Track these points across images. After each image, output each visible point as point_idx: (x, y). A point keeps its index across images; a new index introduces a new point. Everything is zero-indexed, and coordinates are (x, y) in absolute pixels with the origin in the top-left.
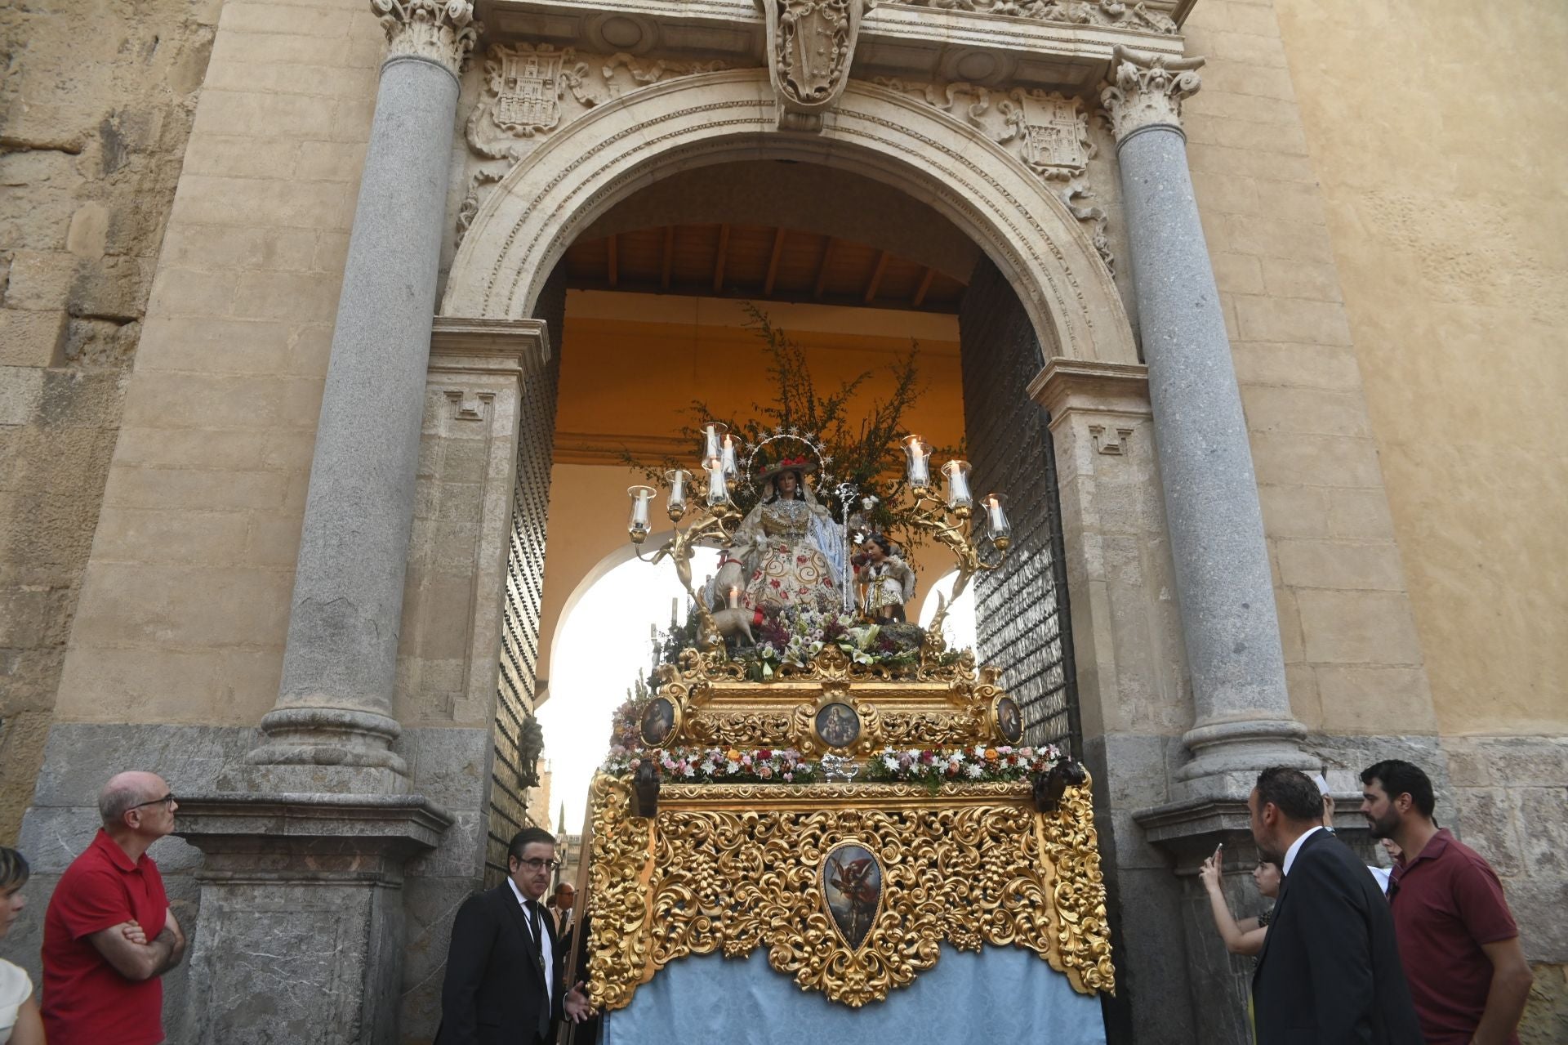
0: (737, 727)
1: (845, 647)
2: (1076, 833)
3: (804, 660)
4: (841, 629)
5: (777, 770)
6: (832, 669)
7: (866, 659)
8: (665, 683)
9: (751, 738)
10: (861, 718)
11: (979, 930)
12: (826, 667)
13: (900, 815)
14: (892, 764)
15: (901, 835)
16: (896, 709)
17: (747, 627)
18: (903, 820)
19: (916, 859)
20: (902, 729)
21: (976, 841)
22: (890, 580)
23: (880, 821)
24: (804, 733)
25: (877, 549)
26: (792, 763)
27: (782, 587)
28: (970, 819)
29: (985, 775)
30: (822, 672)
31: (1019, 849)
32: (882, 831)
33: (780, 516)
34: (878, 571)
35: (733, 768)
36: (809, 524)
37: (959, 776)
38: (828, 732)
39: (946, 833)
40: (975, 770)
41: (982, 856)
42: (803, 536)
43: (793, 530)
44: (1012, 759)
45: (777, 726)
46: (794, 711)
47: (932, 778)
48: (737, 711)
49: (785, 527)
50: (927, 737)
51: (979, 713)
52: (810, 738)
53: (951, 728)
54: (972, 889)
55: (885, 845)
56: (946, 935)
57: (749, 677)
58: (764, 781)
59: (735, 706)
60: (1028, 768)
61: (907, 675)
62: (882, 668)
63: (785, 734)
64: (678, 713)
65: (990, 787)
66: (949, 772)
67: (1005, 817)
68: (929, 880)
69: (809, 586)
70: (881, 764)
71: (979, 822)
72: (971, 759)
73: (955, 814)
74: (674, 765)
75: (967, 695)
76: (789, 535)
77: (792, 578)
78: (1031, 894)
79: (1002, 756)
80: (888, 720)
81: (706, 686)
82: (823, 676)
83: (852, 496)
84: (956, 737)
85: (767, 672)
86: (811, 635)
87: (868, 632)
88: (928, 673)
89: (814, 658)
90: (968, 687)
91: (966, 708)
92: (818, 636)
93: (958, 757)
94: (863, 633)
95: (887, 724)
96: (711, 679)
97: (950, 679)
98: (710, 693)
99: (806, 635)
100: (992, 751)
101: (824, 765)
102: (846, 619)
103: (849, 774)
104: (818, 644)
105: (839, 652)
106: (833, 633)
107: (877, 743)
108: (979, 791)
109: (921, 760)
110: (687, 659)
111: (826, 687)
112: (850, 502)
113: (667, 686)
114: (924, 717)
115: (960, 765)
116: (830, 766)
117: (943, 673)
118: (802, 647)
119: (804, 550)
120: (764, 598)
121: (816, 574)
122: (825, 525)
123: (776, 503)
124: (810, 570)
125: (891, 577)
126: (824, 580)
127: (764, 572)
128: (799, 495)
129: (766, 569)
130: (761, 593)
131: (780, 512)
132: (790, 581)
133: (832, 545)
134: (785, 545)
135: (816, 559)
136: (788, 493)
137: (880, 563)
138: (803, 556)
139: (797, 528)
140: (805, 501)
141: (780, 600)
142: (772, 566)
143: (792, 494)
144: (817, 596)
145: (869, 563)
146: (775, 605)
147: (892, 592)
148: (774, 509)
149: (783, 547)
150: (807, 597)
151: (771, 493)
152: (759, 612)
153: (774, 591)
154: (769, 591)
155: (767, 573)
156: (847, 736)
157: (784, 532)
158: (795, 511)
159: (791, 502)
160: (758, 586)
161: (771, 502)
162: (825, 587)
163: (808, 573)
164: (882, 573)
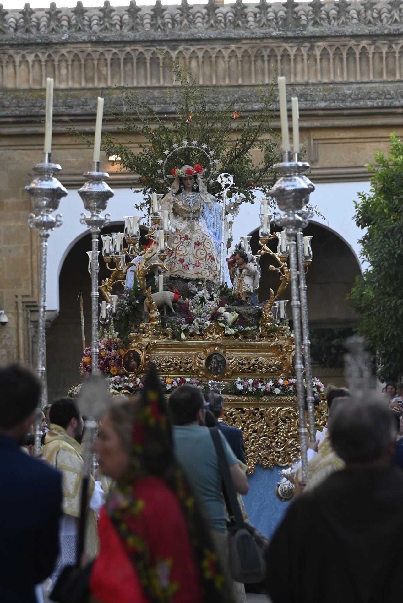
0: (168, 364)
1: (222, 325)
2: (321, 420)
3: (200, 330)
4: (220, 314)
6: (214, 334)
7: (232, 331)
8: (135, 342)
9: (175, 369)
10: (227, 361)
11: (273, 460)
12: (212, 333)
13: (242, 409)
14: (240, 387)
15: (242, 418)
16: (244, 355)
17: (170, 303)
18: (243, 412)
19: (248, 429)
20: (247, 366)
21: (275, 422)
22: (247, 277)
23: (233, 412)
24: (200, 367)
25: (241, 260)
27: (185, 263)
28: (273, 412)
29: (281, 393)
30: (210, 336)
31: (294, 426)
32: (233, 417)
33: (183, 205)
34: (241, 271)
35: (169, 387)
36: (201, 210)
37: (270, 393)
38: (211, 367)
39: (262, 418)
40: (277, 391)
41: (277, 428)
42: (197, 218)
43: (191, 216)
44: (295, 386)
45: (187, 363)
46: (196, 355)
47: (258, 394)
49: (187, 213)
50: (258, 370)
51: (284, 359)
52: (202, 370)
53: (270, 366)
54: (271, 442)
55: (235, 422)
56: (258, 461)
57: (174, 337)
59: (166, 353)
61: (251, 337)
62: (239, 334)
63: (191, 367)
64: (142, 358)
65: (283, 398)
66: (265, 391)
67: (290, 412)
68: (253, 438)
69: (200, 261)
70: (235, 387)
71: (277, 414)
72: (276, 385)
73: (267, 410)
75: (280, 350)
76: (189, 218)
77: (191, 257)
78: (297, 446)
79: (290, 384)
80: (240, 361)
81: (154, 343)
82: (210, 337)
83: (230, 185)
84: (272, 370)
85: (183, 336)
86: (204, 317)
87: (233, 318)
88: (261, 337)
89: (206, 329)
90: (280, 345)
91: (278, 356)
92: (208, 318)
93: (270, 384)
94: (231, 317)
95: (239, 363)
96: (155, 339)
97: (272, 340)
98: (156, 347)
99: (202, 317)
100: (287, 381)
101: (209, 385)
102: (222, 310)
103: (221, 390)
104: (208, 323)
105: (218, 326)
106: (215, 316)
107: (234, 373)
108: (278, 400)
109: (253, 385)
110: (144, 328)
111: (210, 346)
112: (228, 189)
113: (136, 344)
114: (257, 360)
115: (271, 388)
116: (212, 385)
117: (269, 337)
118: (199, 324)
119: (198, 237)
120: (175, 270)
121: (205, 254)
122: (211, 210)
123: (182, 194)
124: (202, 251)
125: (247, 276)
126: (210, 257)
127: (174, 252)
128: (195, 188)
129: (176, 250)
130: (173, 266)
131: (184, 201)
132: (190, 258)
133: (215, 224)
134: (187, 233)
135: (205, 243)
136: (189, 188)
137: (242, 267)
138: (198, 241)
139: (194, 213)
140: (199, 192)
141: (184, 270)
142: (180, 249)
143: (191, 189)
144: (205, 268)
145: (236, 265)
146: (182, 275)
147: (247, 285)
148: (180, 199)
149: (186, 236)
150: (200, 269)
151: (178, 187)
152: (176, 293)
153: (181, 265)
154: (178, 266)
155: (176, 253)
156: (220, 370)
157: (185, 215)
158: (193, 201)
159: (191, 194)
160: (172, 260)
161: (178, 193)
162: (210, 262)
163: (201, 253)
164: (243, 273)
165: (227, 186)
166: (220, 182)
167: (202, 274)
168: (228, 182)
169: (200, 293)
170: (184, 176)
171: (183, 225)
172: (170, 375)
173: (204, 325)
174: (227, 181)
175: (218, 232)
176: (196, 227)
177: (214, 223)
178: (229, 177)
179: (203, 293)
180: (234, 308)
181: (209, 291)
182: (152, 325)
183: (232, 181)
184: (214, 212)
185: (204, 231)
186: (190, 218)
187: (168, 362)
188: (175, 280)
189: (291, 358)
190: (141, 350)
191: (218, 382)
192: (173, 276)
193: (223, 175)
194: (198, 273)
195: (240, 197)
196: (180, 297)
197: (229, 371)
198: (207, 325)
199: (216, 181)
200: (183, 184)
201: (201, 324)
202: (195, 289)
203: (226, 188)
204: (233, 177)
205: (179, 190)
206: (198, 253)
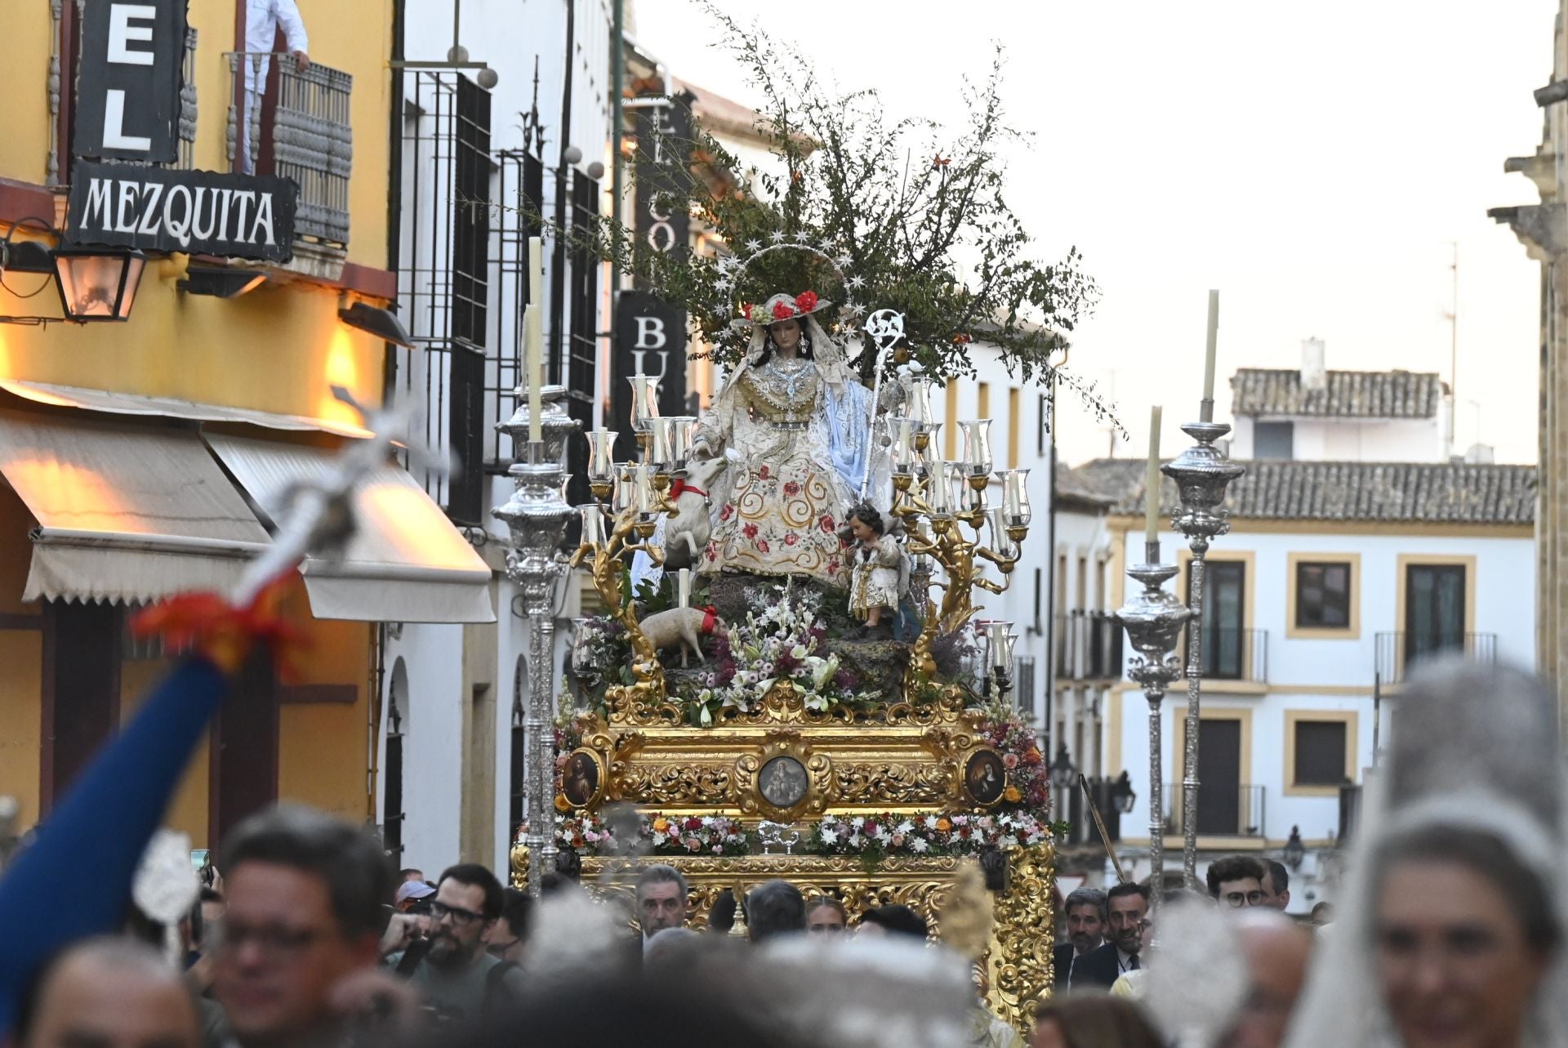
0: (670, 783)
1: (799, 688)
2: (1028, 913)
3: (750, 701)
4: (797, 663)
5: (706, 842)
6: (785, 709)
7: (821, 704)
8: (589, 733)
9: (685, 796)
10: (811, 773)
12: (778, 708)
13: (836, 890)
14: (829, 837)
16: (855, 758)
17: (693, 637)
20: (862, 786)
22: (880, 571)
24: (745, 791)
25: (863, 529)
26: (723, 834)
27: (760, 535)
28: (914, 896)
29: (931, 849)
30: (772, 713)
33: (772, 392)
34: (867, 556)
35: (659, 839)
36: (817, 402)
37: (903, 849)
38: (772, 790)
40: (920, 844)
42: (806, 424)
43: (791, 417)
44: (966, 831)
45: (716, 782)
46: (736, 760)
47: (872, 854)
48: (671, 760)
49: (779, 411)
50: (889, 795)
52: (752, 796)
53: (917, 785)
57: (685, 721)
58: (692, 853)
59: (670, 755)
60: (982, 841)
61: (874, 717)
62: (843, 709)
63: (723, 791)
64: (601, 772)
65: (935, 861)
66: (891, 845)
69: (797, 531)
70: (819, 834)
71: (923, 898)
72: (920, 831)
73: (897, 890)
74: (596, 837)
75: (943, 744)
76: (785, 424)
77: (775, 520)
79: (954, 828)
80: (843, 775)
81: (634, 735)
82: (774, 718)
83: (894, 338)
84: (923, 794)
85: (705, 716)
86: (758, 670)
87: (826, 669)
88: (901, 714)
89: (762, 699)
90: (943, 734)
91: (939, 760)
92: (766, 671)
93: (906, 827)
95: (842, 779)
96: (642, 724)
97: (926, 721)
98: (639, 742)
99: (753, 670)
100: (945, 821)
101: (761, 832)
102: (799, 651)
103: (789, 842)
104: (766, 683)
105: (792, 690)
106: (785, 666)
107: (828, 802)
108: (923, 866)
109: (862, 832)
110: (614, 700)
111: (771, 738)
112: (889, 348)
113: (591, 737)
114: (886, 771)
115: (906, 838)
116: (767, 833)
117: (919, 714)
118: (745, 687)
119: (794, 473)
120: (734, 553)
121: (810, 513)
122: (841, 403)
123: (769, 365)
124: (801, 505)
125: (882, 566)
126: (821, 520)
127: (735, 508)
128: (804, 350)
129: (739, 505)
130: (730, 544)
131: (772, 383)
132: (773, 524)
133: (852, 435)
134: (770, 463)
135: (812, 487)
136: (787, 350)
137: (868, 545)
138: (793, 483)
139: (798, 412)
140: (813, 359)
141: (756, 553)
142: (747, 502)
143: (793, 351)
144: (808, 549)
145: (857, 542)
146: (751, 565)
147: (880, 589)
148: (765, 377)
149: (765, 469)
150: (795, 551)
151: (762, 347)
152: (711, 613)
153: (748, 542)
154: (740, 542)
155: (739, 512)
156: (794, 795)
157: (776, 418)
158: (795, 381)
159: (791, 365)
160: (728, 530)
161: (760, 363)
162: (822, 533)
163: (799, 511)
164: (871, 561)
165: (887, 340)
166: (871, 332)
167: (799, 562)
168: (891, 332)
169: (771, 612)
170: (768, 322)
171: (767, 442)
172: (665, 812)
173: (758, 690)
174: (890, 327)
175: (857, 456)
176: (799, 449)
177: (849, 434)
178: (894, 320)
179: (780, 612)
181: (795, 604)
182: (638, 690)
183: (900, 326)
184: (849, 409)
185: (817, 456)
186: (788, 423)
187: (670, 779)
189: (963, 764)
190: (601, 753)
191: (783, 826)
192: (728, 570)
193: (880, 313)
194: (789, 560)
196: (717, 622)
197: (817, 798)
198: (763, 688)
199: (864, 328)
200: (774, 341)
201: (750, 686)
202: (762, 600)
203: (884, 344)
204: (904, 318)
205: (763, 356)
206: (793, 511)
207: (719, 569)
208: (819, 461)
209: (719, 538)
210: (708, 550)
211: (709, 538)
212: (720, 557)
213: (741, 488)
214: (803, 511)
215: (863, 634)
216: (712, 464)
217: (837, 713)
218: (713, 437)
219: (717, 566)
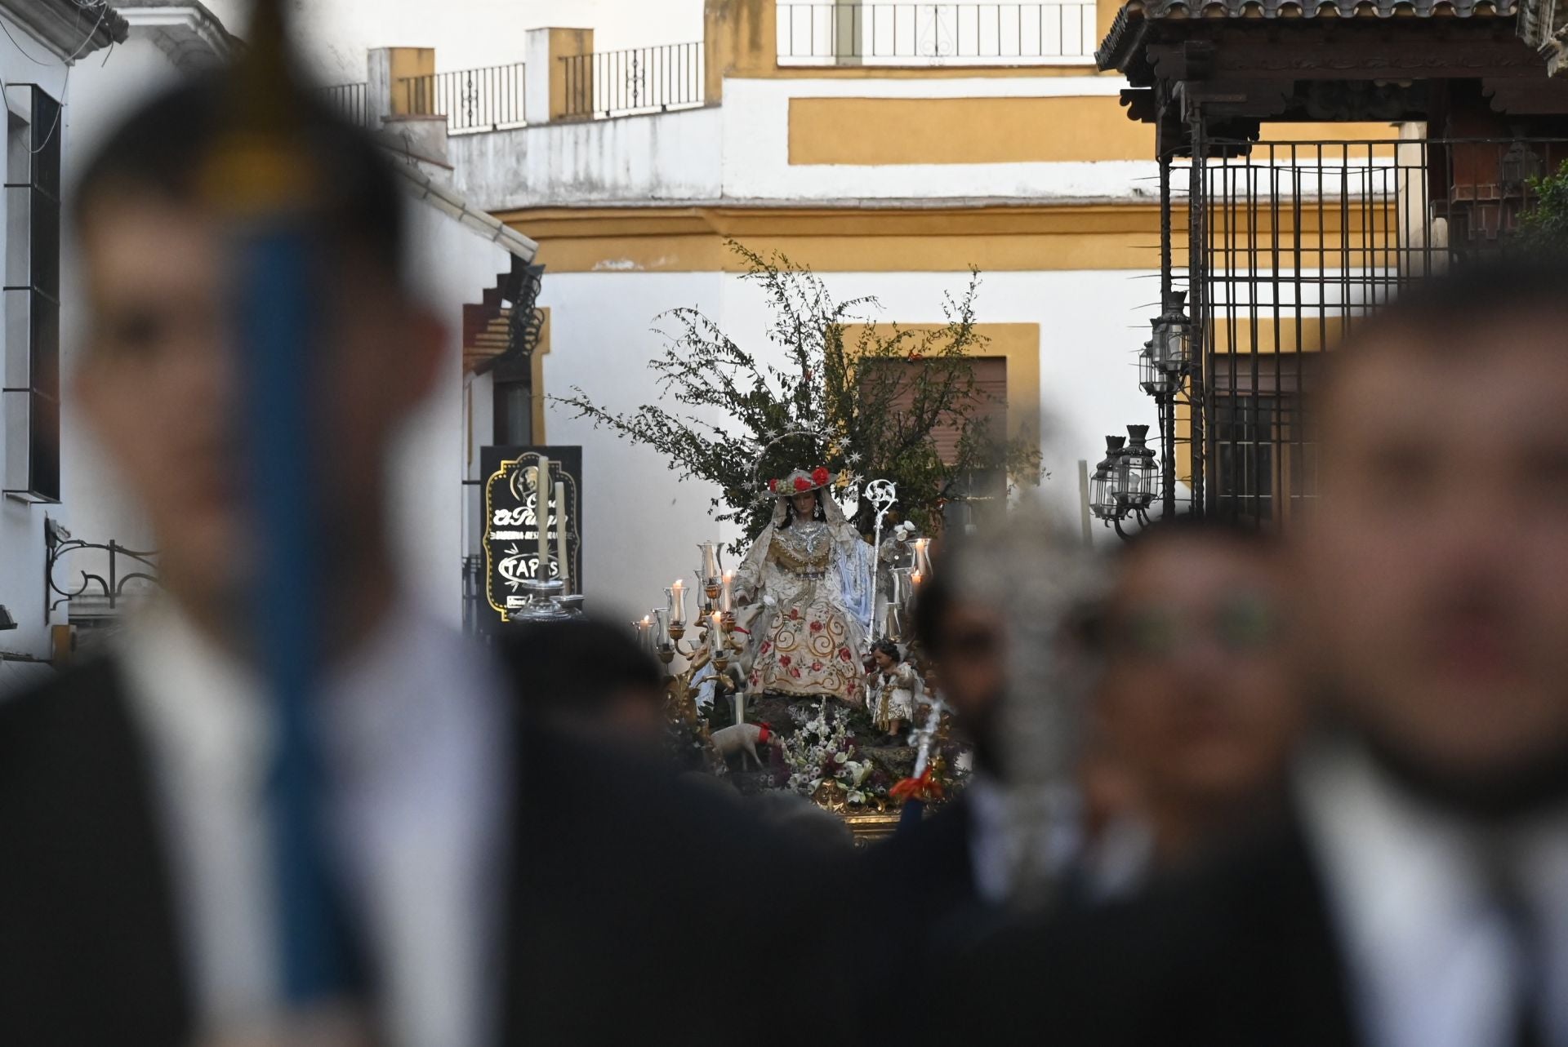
1: (842, 786)
4: (840, 766)
6: (830, 803)
7: (862, 797)
12: (825, 802)
17: (752, 747)
25: (885, 658)
27: (793, 664)
33: (795, 549)
36: (831, 556)
42: (823, 574)
43: (811, 569)
49: (801, 564)
62: (875, 802)
69: (822, 660)
76: (806, 574)
77: (804, 652)
83: (889, 503)
86: (808, 772)
87: (863, 770)
89: (813, 795)
92: (815, 773)
94: (858, 770)
99: (804, 773)
102: (842, 757)
104: (816, 783)
105: (836, 788)
106: (830, 769)
112: (885, 511)
118: (799, 786)
119: (818, 614)
120: (773, 679)
121: (831, 646)
122: (849, 556)
123: (791, 528)
124: (825, 640)
125: (900, 688)
126: (840, 651)
127: (772, 644)
128: (818, 515)
129: (775, 641)
130: (769, 672)
131: (795, 542)
132: (802, 655)
133: (859, 582)
134: (797, 606)
135: (832, 625)
136: (805, 515)
137: (889, 671)
138: (817, 622)
139: (816, 564)
140: (828, 523)
141: (790, 679)
142: (782, 639)
143: (810, 516)
144: (831, 674)
145: (878, 669)
146: (786, 688)
147: (899, 705)
148: (788, 537)
149: (795, 612)
150: (821, 676)
151: (784, 513)
152: (765, 727)
153: (784, 670)
154: (778, 670)
155: (776, 646)
157: (799, 570)
158: (813, 540)
159: (808, 527)
160: (767, 661)
161: (785, 525)
162: (841, 661)
163: (823, 644)
164: (890, 683)
165: (883, 504)
166: (870, 499)
167: (825, 685)
168: (886, 498)
169: (811, 726)
170: (791, 494)
171: (793, 589)
173: (809, 788)
174: (885, 493)
175: (863, 598)
176: (819, 594)
177: (856, 581)
178: (888, 488)
179: (818, 725)
180: (870, 751)
181: (829, 719)
183: (893, 493)
184: (856, 561)
185: (834, 600)
186: (808, 574)
188: (771, 700)
192: (769, 692)
193: (876, 483)
194: (816, 683)
195: (904, 528)
196: (770, 734)
198: (813, 787)
199: (863, 495)
200: (795, 508)
201: (803, 785)
202: (803, 716)
203: (881, 508)
204: (896, 487)
205: (786, 520)
206: (818, 644)
207: (761, 692)
208: (836, 604)
209: (760, 667)
210: (752, 677)
211: (752, 667)
212: (761, 682)
213: (776, 628)
214: (826, 645)
215: (887, 741)
216: (752, 609)
217: (871, 804)
218: (750, 586)
219: (759, 689)
